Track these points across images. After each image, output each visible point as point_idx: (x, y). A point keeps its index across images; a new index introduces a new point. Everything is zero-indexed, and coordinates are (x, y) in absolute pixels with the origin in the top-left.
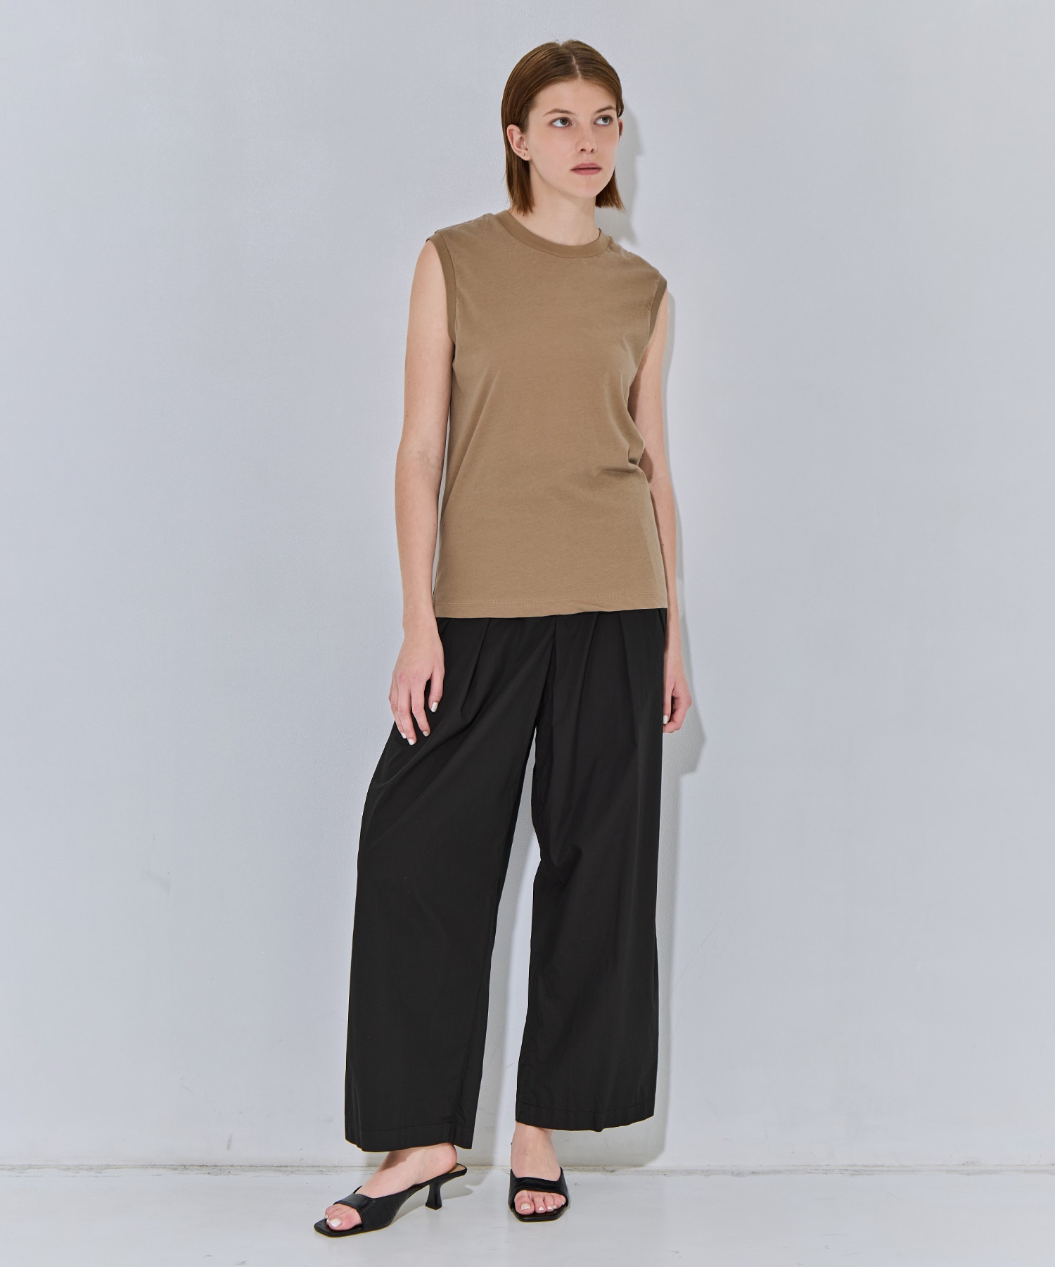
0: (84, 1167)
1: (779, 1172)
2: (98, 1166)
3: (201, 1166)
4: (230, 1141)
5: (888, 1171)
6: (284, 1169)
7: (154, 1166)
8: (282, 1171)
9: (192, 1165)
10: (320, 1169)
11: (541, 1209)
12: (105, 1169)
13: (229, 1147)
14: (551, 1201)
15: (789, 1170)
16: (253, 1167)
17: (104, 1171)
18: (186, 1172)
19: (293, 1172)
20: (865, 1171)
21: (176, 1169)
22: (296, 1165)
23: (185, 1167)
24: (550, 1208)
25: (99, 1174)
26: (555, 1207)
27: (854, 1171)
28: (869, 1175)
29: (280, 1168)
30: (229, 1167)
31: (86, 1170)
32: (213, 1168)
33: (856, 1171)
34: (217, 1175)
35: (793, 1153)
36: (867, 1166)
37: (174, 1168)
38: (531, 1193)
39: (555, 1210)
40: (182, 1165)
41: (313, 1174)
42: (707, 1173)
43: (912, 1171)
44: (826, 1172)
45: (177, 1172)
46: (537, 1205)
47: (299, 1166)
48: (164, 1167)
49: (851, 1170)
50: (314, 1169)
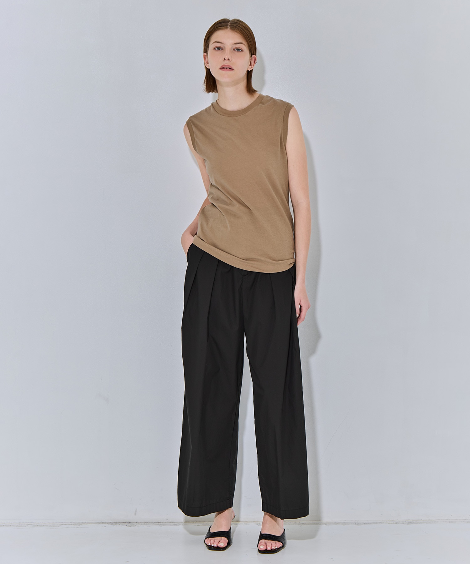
0: (72, 524)
1: (376, 523)
2: (78, 523)
3: (123, 523)
4: (136, 511)
5: (424, 522)
6: (159, 523)
7: (103, 523)
8: (158, 525)
9: (119, 522)
10: (175, 523)
11: (269, 548)
12: (81, 524)
13: (135, 514)
14: (275, 545)
15: (380, 522)
16: (146, 523)
17: (81, 525)
18: (117, 525)
19: (163, 525)
20: (414, 522)
21: (112, 524)
22: (165, 522)
23: (116, 523)
24: (274, 548)
25: (79, 527)
26: (276, 548)
27: (409, 522)
28: (415, 524)
29: (158, 523)
30: (136, 523)
31: (73, 525)
32: (129, 523)
33: (410, 523)
34: (130, 526)
35: (382, 515)
36: (414, 520)
37: (111, 523)
38: (266, 541)
39: (276, 549)
40: (115, 522)
41: (172, 526)
42: (345, 524)
43: (434, 522)
44: (396, 523)
45: (113, 525)
46: (267, 547)
47: (166, 522)
48: (107, 523)
49: (407, 522)
50: (173, 523)
